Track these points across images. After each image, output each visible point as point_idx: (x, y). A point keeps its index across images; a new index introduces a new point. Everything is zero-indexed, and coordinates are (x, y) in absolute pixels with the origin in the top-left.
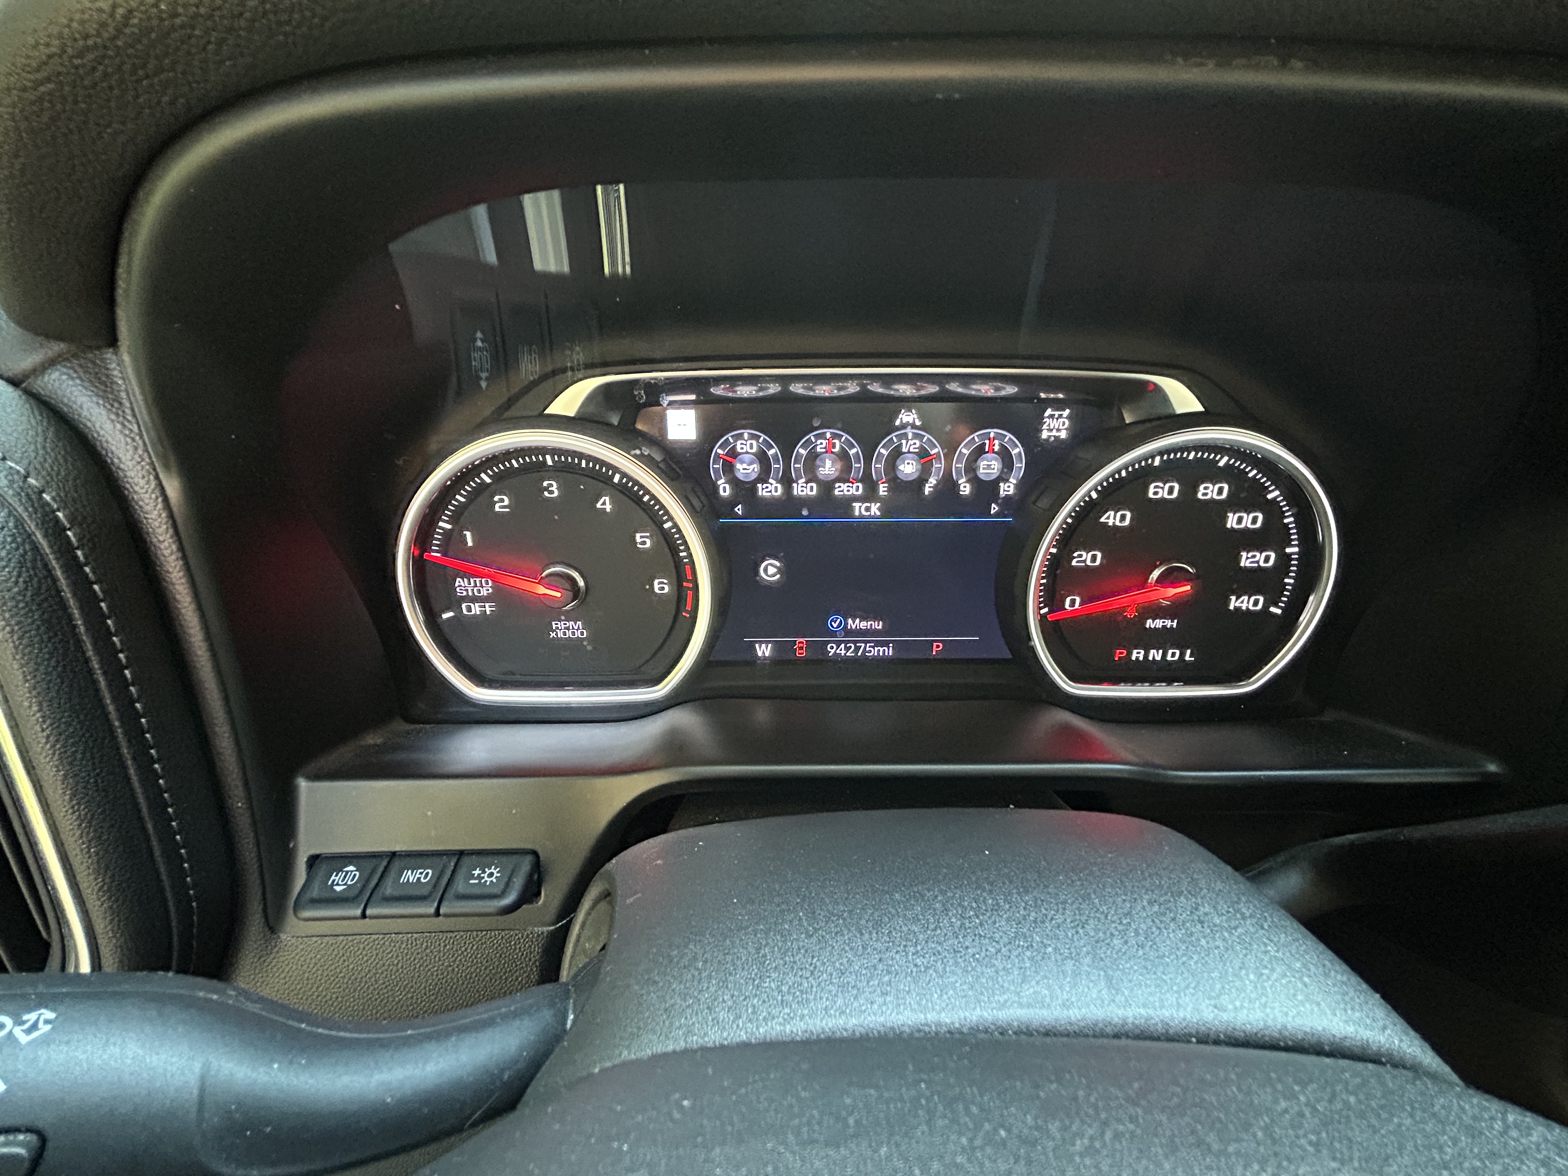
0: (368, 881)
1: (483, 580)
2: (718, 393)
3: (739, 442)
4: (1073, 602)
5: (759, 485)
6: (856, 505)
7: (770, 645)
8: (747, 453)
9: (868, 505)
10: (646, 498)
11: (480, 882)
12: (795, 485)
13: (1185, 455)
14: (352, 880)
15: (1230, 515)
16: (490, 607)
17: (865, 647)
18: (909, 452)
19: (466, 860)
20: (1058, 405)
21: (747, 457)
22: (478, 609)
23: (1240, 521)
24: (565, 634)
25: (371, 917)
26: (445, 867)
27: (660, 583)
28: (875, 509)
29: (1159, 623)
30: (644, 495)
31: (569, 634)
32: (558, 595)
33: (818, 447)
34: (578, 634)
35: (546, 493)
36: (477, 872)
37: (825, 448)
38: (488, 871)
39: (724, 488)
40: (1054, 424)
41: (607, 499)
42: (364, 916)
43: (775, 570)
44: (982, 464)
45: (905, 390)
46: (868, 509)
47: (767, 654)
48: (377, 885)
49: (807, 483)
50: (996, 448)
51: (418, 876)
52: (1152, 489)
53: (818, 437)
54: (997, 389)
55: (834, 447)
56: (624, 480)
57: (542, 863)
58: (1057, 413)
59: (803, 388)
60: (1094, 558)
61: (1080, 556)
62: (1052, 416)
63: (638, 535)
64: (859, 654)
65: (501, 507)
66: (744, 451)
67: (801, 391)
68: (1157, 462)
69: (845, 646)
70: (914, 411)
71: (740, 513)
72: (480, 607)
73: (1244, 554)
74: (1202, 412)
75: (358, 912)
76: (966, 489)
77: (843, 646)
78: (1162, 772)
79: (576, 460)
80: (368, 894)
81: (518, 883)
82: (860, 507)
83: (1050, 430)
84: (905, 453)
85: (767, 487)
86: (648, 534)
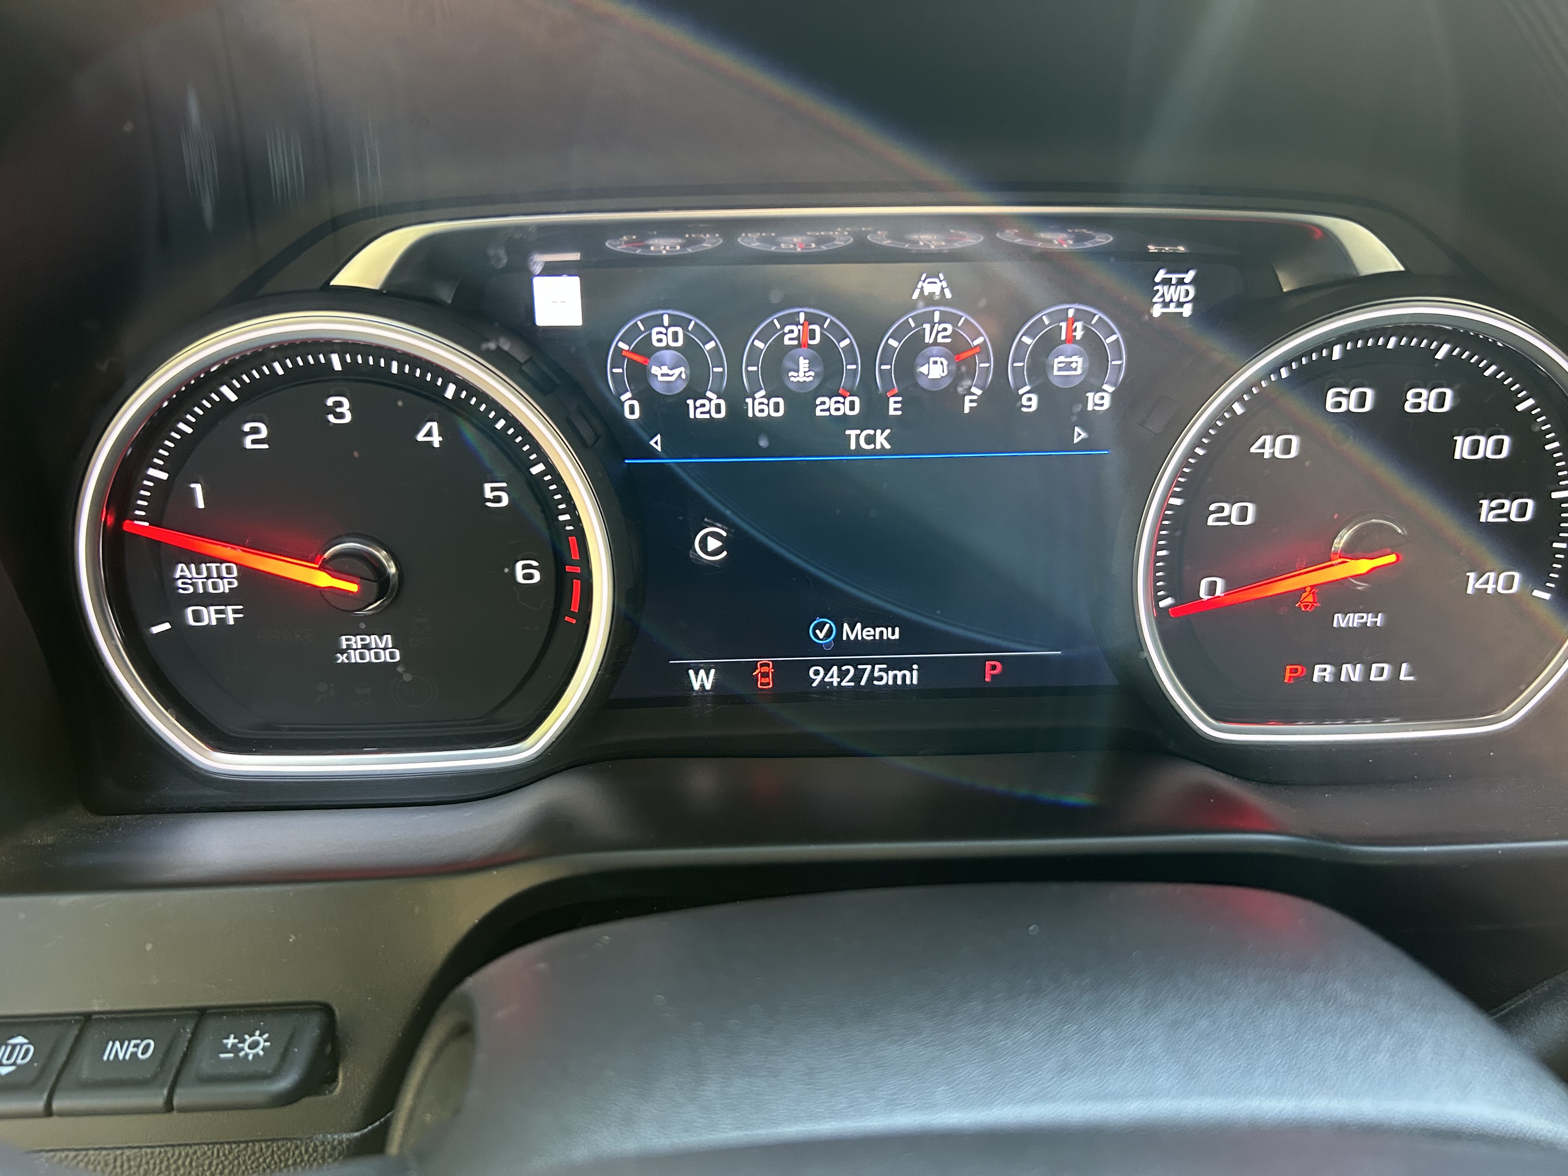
0: (50, 1057)
1: (224, 566)
2: (618, 248)
3: (655, 330)
4: (1213, 586)
5: (690, 402)
6: (853, 433)
7: (713, 671)
8: (668, 347)
9: (871, 432)
10: (501, 424)
11: (236, 1056)
12: (749, 401)
13: (1381, 341)
14: (23, 1058)
15: (1459, 439)
16: (235, 612)
17: (872, 671)
18: (935, 343)
19: (211, 1025)
20: (1177, 264)
21: (668, 355)
22: (214, 617)
23: (1475, 449)
24: (362, 656)
25: (63, 1114)
26: (176, 1036)
27: (525, 567)
28: (881, 440)
29: (1353, 620)
30: (496, 419)
31: (370, 657)
32: (353, 588)
33: (787, 337)
34: (385, 657)
35: (331, 418)
36: (231, 1041)
37: (798, 338)
38: (249, 1040)
39: (632, 407)
40: (1172, 293)
41: (434, 425)
42: (48, 1112)
43: (719, 544)
44: (1058, 361)
45: (928, 240)
46: (871, 440)
47: (708, 686)
48: (65, 1065)
49: (768, 397)
50: (1079, 334)
51: (131, 1049)
52: (1330, 400)
53: (784, 321)
54: (1079, 239)
55: (813, 337)
56: (464, 394)
57: (339, 1025)
58: (1174, 277)
59: (760, 240)
60: (1243, 515)
61: (1221, 509)
62: (1167, 282)
63: (487, 487)
64: (863, 683)
65: (254, 442)
66: (663, 344)
67: (755, 245)
68: (1337, 353)
69: (839, 669)
70: (941, 276)
71: (659, 448)
72: (217, 612)
73: (1485, 503)
74: (1399, 273)
75: (39, 1105)
76: (1031, 403)
77: (835, 668)
78: (1345, 847)
79: (382, 361)
80: (54, 1077)
81: (302, 1054)
82: (858, 436)
83: (1166, 305)
84: (928, 345)
85: (703, 405)
86: (504, 485)
